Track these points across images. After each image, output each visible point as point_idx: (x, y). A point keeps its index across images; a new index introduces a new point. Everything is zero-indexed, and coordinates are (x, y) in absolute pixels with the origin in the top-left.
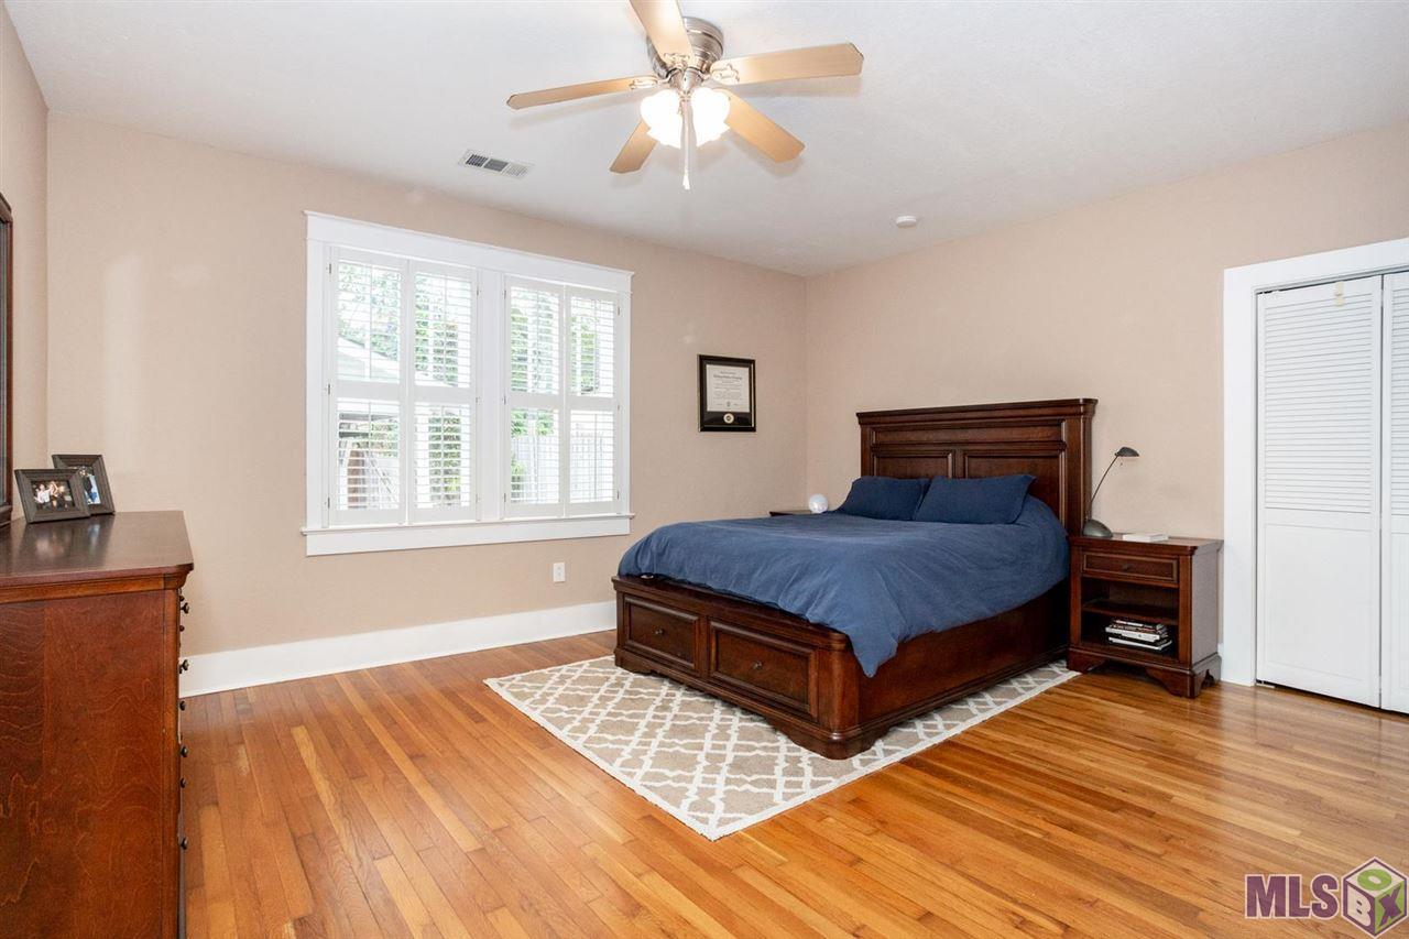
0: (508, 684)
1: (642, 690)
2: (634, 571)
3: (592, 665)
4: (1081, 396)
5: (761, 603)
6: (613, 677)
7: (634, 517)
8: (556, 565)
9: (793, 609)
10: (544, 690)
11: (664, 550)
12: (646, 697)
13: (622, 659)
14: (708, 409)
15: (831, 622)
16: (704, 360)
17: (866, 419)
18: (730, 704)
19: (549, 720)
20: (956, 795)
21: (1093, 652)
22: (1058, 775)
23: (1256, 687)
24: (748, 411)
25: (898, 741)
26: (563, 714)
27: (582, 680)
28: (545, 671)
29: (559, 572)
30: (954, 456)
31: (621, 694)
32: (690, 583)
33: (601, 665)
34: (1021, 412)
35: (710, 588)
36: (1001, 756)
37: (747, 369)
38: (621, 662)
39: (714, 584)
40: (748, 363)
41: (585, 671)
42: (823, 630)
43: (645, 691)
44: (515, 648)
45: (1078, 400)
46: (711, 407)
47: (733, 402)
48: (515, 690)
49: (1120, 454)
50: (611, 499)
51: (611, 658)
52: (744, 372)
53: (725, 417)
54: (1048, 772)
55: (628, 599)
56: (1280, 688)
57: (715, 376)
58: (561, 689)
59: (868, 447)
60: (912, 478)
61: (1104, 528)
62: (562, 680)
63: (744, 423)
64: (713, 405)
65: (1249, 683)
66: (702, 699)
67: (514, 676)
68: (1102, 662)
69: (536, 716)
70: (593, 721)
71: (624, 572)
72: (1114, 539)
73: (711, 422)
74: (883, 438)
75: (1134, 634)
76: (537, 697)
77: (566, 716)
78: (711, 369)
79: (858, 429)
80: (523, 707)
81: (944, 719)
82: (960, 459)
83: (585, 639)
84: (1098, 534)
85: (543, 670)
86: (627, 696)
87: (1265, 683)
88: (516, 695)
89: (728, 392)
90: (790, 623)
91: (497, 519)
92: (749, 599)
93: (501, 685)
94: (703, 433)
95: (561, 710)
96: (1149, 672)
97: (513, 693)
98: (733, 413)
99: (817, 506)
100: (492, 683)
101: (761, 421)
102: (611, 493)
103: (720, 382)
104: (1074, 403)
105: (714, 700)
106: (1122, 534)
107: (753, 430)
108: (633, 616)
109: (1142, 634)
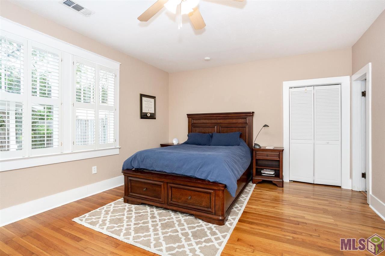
0: (84, 219)
1: (140, 211)
2: (130, 168)
3: (115, 204)
4: (251, 111)
5: (187, 176)
6: (126, 208)
7: (120, 148)
8: (93, 167)
9: (202, 177)
10: (102, 218)
11: (144, 159)
12: (144, 214)
13: (127, 200)
14: (143, 112)
15: (219, 181)
16: (142, 96)
17: (189, 116)
18: (175, 211)
19: (112, 232)
20: (261, 230)
21: (259, 178)
22: (277, 216)
23: (290, 182)
24: (154, 112)
25: (233, 214)
26: (116, 228)
27: (114, 211)
28: (98, 210)
29: (94, 170)
30: (217, 127)
31: (134, 215)
32: (155, 171)
33: (119, 203)
34: (236, 115)
35: (165, 172)
36: (259, 213)
37: (154, 100)
38: (126, 201)
39: (168, 171)
40: (154, 97)
41: (114, 207)
42: (215, 183)
43: (142, 211)
44: (78, 202)
45: (251, 112)
46: (143, 111)
47: (150, 109)
48: (89, 221)
49: (264, 126)
50: (113, 142)
51: (122, 200)
52: (153, 100)
53: (148, 114)
54: (273, 215)
55: (130, 178)
56: (294, 181)
57: (145, 101)
58: (109, 218)
59: (190, 124)
60: (204, 133)
61: (259, 146)
62: (107, 212)
63: (152, 117)
64: (144, 111)
65: (289, 181)
66: (164, 211)
67: (85, 215)
68: (262, 181)
69: (105, 232)
70: (130, 229)
71: (126, 168)
72: (261, 148)
73: (144, 116)
74: (195, 121)
75: (269, 172)
76: (100, 222)
77: (118, 229)
78: (144, 99)
79: (187, 119)
80: (97, 228)
81: (238, 204)
82: (218, 128)
83: (106, 194)
84: (258, 147)
85: (96, 210)
86: (137, 215)
87: (291, 181)
88: (91, 223)
89: (148, 106)
90: (201, 182)
91: (70, 152)
92: (182, 175)
93: (82, 220)
94: (142, 119)
95: (114, 227)
96: (273, 182)
97: (89, 223)
98: (150, 113)
99: (175, 142)
100: (76, 220)
101: (157, 116)
102: (113, 140)
103: (146, 103)
104: (249, 113)
105: (168, 210)
106: (266, 147)
107: (155, 118)
108: (132, 184)
109: (270, 172)
